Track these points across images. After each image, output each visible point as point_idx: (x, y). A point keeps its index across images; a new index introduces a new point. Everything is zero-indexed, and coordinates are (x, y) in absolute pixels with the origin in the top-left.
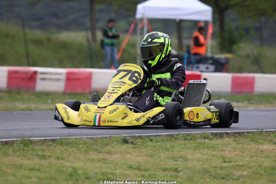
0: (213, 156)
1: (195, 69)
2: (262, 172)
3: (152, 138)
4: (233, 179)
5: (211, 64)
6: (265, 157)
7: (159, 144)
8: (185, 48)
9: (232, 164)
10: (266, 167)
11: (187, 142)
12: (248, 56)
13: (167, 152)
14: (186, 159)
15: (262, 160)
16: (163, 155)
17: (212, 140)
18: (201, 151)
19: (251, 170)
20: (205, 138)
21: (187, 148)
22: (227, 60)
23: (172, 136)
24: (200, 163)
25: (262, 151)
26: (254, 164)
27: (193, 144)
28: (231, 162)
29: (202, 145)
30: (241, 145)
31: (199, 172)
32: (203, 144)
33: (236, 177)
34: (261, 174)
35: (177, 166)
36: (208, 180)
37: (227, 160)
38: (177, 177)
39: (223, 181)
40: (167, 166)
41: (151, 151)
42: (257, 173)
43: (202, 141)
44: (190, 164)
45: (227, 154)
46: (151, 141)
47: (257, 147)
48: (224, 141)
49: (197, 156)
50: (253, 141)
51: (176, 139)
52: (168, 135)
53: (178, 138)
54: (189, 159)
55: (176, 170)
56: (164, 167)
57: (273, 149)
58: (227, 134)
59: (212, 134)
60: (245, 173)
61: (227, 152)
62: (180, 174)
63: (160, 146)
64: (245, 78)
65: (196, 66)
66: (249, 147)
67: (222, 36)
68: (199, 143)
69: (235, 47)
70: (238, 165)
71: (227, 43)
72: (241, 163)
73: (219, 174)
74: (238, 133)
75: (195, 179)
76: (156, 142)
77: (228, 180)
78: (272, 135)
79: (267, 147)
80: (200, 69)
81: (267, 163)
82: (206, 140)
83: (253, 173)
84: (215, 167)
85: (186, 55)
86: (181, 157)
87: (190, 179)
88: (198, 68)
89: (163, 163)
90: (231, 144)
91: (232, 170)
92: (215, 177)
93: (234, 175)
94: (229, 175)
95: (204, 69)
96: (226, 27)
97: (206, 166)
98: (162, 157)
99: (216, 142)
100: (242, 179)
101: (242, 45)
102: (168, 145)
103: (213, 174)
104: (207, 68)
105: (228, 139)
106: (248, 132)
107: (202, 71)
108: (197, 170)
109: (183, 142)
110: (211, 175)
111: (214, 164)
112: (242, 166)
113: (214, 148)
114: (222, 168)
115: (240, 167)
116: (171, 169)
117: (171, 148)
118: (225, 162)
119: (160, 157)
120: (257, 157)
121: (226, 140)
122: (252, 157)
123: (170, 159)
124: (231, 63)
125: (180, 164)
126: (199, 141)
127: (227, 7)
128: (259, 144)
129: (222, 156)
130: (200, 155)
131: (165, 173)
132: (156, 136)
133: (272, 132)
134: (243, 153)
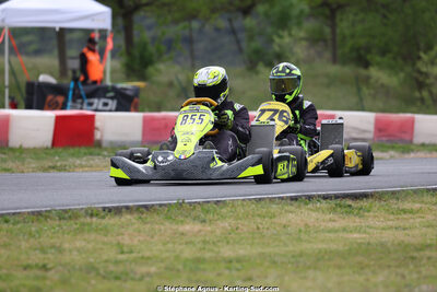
0: (104, 243)
1: (85, 106)
2: (180, 267)
3: (8, 217)
4: (133, 279)
5: (112, 98)
6: (187, 243)
7: (19, 226)
8: (70, 74)
9: (134, 255)
10: (187, 260)
11: (63, 222)
12: (171, 85)
13: (32, 240)
14: (60, 250)
15: (181, 247)
16: (24, 245)
17: (103, 217)
18: (86, 236)
19: (162, 265)
20: (92, 215)
21: (63, 233)
22: (137, 91)
23: (39, 213)
24: (84, 256)
25: (183, 234)
26: (167, 254)
27: (73, 225)
28: (131, 252)
29: (86, 228)
30: (149, 226)
31: (81, 269)
32: (90, 224)
33: (138, 276)
34: (178, 271)
35: (46, 262)
36: (93, 282)
37: (125, 249)
38: (44, 278)
39: (118, 283)
40: (30, 262)
41: (5, 239)
42: (172, 270)
43: (88, 220)
44: (67, 258)
45: (126, 240)
46: (7, 221)
47: (174, 227)
48: (123, 219)
49: (78, 244)
50: (168, 218)
51: (46, 217)
52: (33, 213)
53: (49, 217)
54: (64, 250)
55: (44, 268)
56: (25, 263)
57: (200, 231)
58: (127, 208)
59: (104, 209)
60: (153, 269)
61: (126, 237)
62: (50, 274)
63: (19, 229)
64: (164, 119)
65: (86, 101)
66: (162, 227)
67: (129, 53)
68: (83, 224)
69: (150, 70)
70: (143, 258)
71: (138, 64)
72: (147, 254)
73: (112, 272)
74: (146, 207)
75: (73, 280)
76: (14, 224)
77: (125, 281)
78: (199, 208)
79: (189, 227)
80: (94, 107)
81: (188, 253)
82: (94, 219)
83: (166, 268)
84: (106, 261)
85: (72, 85)
86: (53, 247)
87: (64, 282)
88: (91, 104)
89: (23, 257)
90: (133, 224)
91: (133, 266)
92: (104, 277)
93: (135, 273)
94: (127, 274)
95: (100, 107)
96: (136, 39)
97: (92, 260)
98: (23, 247)
99: (111, 221)
100: (147, 279)
101: (161, 66)
102: (33, 229)
103: (102, 272)
104: (106, 104)
105: (128, 217)
106: (161, 205)
107: (96, 110)
108: (77, 267)
109: (57, 223)
110: (98, 274)
111: (105, 257)
112: (148, 258)
113: (106, 231)
114: (117, 262)
115: (146, 260)
116: (37, 265)
117: (37, 232)
118: (122, 253)
119: (19, 247)
120: (174, 243)
121: (127, 217)
122: (164, 244)
123: (35, 249)
124: (142, 95)
125: (50, 258)
126: (82, 220)
127: (137, 7)
128: (177, 224)
129: (119, 244)
130: (83, 244)
131: (25, 273)
132: (14, 214)
133: (199, 203)
134: (152, 237)
